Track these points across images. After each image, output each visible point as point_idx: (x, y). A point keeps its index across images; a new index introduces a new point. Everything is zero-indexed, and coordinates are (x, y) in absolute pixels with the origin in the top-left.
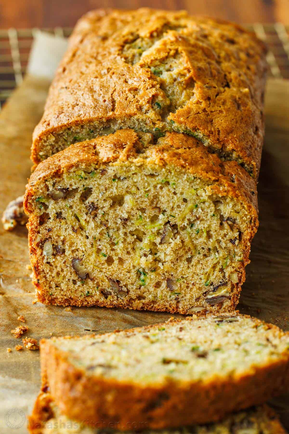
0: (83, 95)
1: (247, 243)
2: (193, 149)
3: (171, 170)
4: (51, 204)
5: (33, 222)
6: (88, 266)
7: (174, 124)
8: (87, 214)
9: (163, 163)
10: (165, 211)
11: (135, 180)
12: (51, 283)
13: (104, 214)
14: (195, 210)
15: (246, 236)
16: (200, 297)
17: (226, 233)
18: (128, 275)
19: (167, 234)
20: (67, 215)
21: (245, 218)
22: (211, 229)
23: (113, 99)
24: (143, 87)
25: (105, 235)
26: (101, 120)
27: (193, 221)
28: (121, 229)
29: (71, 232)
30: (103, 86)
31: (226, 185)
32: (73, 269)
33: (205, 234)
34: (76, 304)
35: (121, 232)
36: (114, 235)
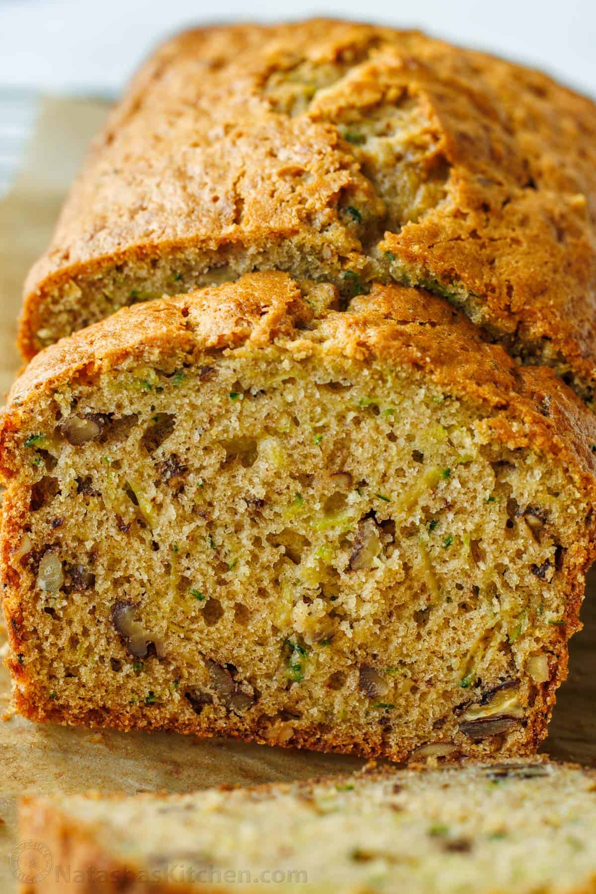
0: (158, 185)
1: (576, 576)
2: (442, 327)
3: (385, 373)
4: (65, 455)
5: (14, 502)
6: (154, 622)
7: (393, 262)
8: (157, 484)
9: (364, 354)
10: (364, 483)
11: (290, 398)
12: (55, 665)
13: (202, 486)
14: (443, 484)
15: (575, 558)
16: (445, 717)
17: (523, 549)
18: (260, 651)
19: (366, 544)
20: (105, 484)
21: (573, 510)
22: (484, 537)
23: (239, 195)
24: (315, 168)
25: (202, 542)
26: (204, 245)
27: (437, 513)
28: (247, 527)
29: (113, 531)
30: (213, 166)
31: (528, 419)
32: (113, 629)
33: (466, 549)
34: (117, 726)
35: (245, 537)
36: (225, 544)
